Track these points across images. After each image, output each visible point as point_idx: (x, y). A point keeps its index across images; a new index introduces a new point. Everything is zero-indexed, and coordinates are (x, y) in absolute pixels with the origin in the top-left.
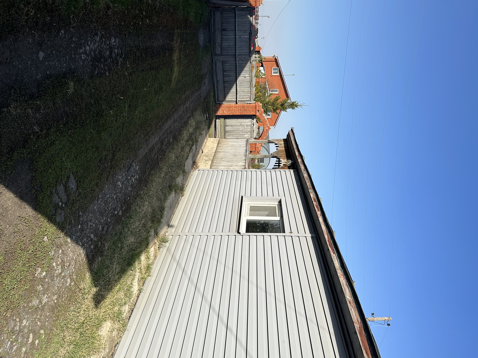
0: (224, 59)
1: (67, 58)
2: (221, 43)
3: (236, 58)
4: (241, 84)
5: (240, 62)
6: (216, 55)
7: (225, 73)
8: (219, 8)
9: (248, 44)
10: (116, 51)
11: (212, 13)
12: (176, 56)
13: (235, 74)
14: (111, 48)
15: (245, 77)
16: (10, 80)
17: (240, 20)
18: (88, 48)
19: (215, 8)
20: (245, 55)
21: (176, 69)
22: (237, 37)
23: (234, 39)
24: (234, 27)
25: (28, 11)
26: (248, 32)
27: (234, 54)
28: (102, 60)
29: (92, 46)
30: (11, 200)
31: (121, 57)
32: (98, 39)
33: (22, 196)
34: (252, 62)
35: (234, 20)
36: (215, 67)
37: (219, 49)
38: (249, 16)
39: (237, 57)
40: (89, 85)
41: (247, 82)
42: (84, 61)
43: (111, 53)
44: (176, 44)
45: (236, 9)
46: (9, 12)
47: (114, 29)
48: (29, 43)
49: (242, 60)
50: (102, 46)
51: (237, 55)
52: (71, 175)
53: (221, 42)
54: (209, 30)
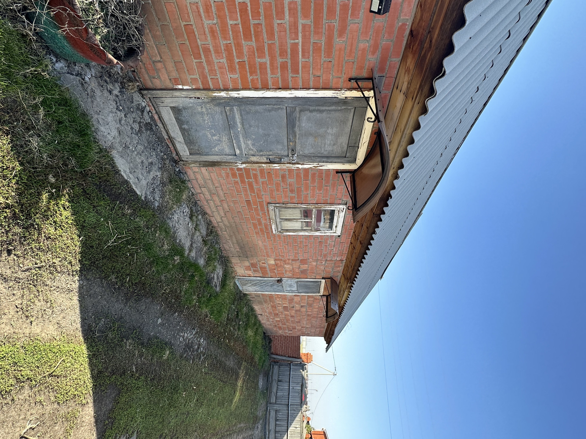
0: (278, 408)
1: (172, 333)
2: (277, 393)
3: (289, 407)
4: (292, 436)
5: (292, 412)
6: (271, 403)
7: (277, 423)
8: (277, 362)
9: (300, 395)
10: (202, 349)
11: (272, 366)
12: (240, 383)
13: (287, 423)
14: (199, 345)
15: (296, 428)
16: (137, 325)
17: (294, 373)
18: (186, 335)
19: (275, 362)
20: (297, 405)
21: (238, 394)
22: (291, 388)
23: (288, 390)
24: (289, 379)
25: (166, 289)
26: (300, 384)
27: (287, 403)
28: (192, 349)
29: (188, 335)
31: (203, 356)
32: (194, 333)
34: (303, 412)
35: (289, 373)
36: (268, 416)
37: (275, 398)
38: (301, 371)
40: (177, 362)
41: (298, 433)
42: (181, 342)
43: (198, 348)
44: (242, 374)
45: (291, 364)
48: (157, 309)
49: (294, 410)
51: (290, 405)
52: (136, 432)
53: (277, 391)
54: (268, 380)
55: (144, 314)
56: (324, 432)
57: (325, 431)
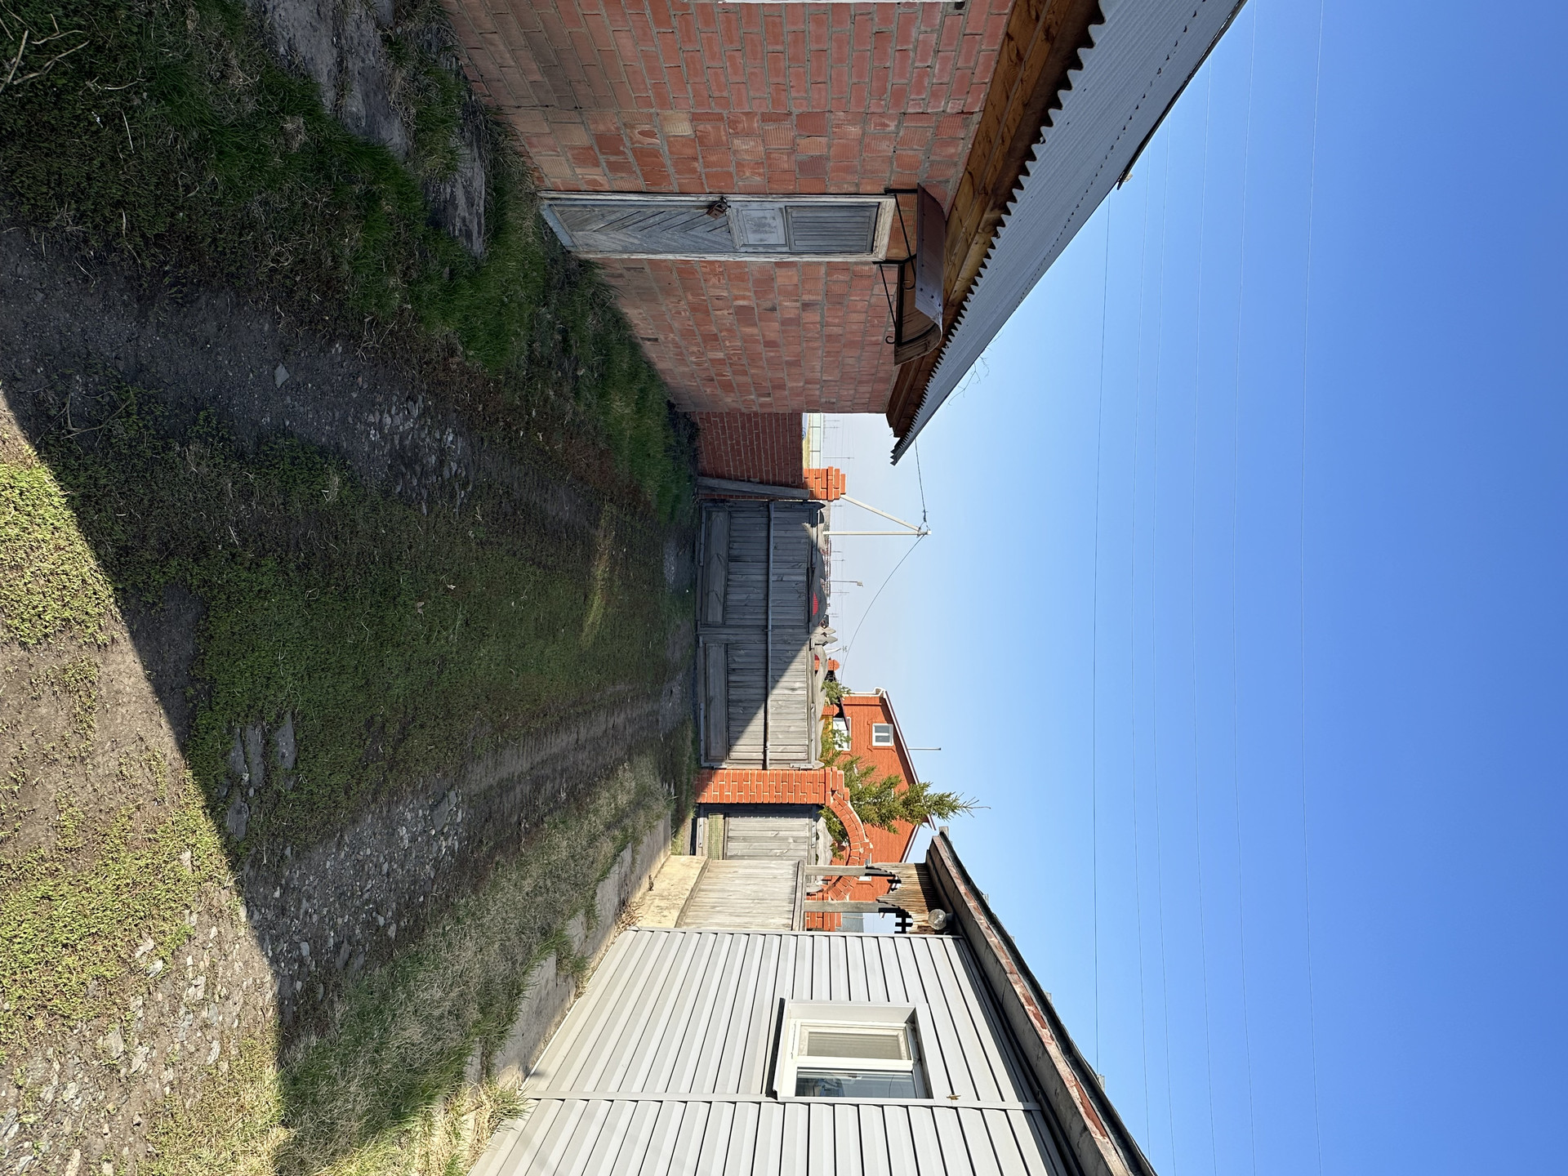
0: (732, 638)
1: (337, 414)
2: (726, 594)
3: (767, 635)
4: (779, 711)
5: (779, 647)
6: (707, 625)
7: (732, 678)
8: (723, 501)
9: (804, 598)
10: (454, 466)
11: (704, 514)
12: (600, 570)
13: (762, 679)
14: (442, 451)
15: (793, 689)
16: (202, 391)
17: (782, 533)
18: (388, 420)
19: (714, 501)
20: (793, 627)
21: (597, 601)
22: (772, 578)
23: (763, 585)
24: (764, 553)
25: (279, 254)
26: (805, 566)
27: (763, 623)
28: (418, 469)
29: (398, 421)
30: (133, 679)
31: (464, 486)
32: (416, 413)
33: (162, 688)
34: (813, 646)
35: (764, 534)
36: (702, 661)
37: (720, 609)
38: (808, 525)
39: (770, 633)
40: (375, 509)
41: (799, 702)
42: (373, 445)
43: (441, 463)
44: (604, 542)
45: (772, 506)
46: (241, 235)
47: (456, 410)
48: (261, 330)
49: (785, 642)
50: (423, 436)
51: (770, 627)
52: (288, 716)
53: (726, 590)
54: (693, 558)
55: (218, 354)
56: (882, 699)
57: (885, 696)
